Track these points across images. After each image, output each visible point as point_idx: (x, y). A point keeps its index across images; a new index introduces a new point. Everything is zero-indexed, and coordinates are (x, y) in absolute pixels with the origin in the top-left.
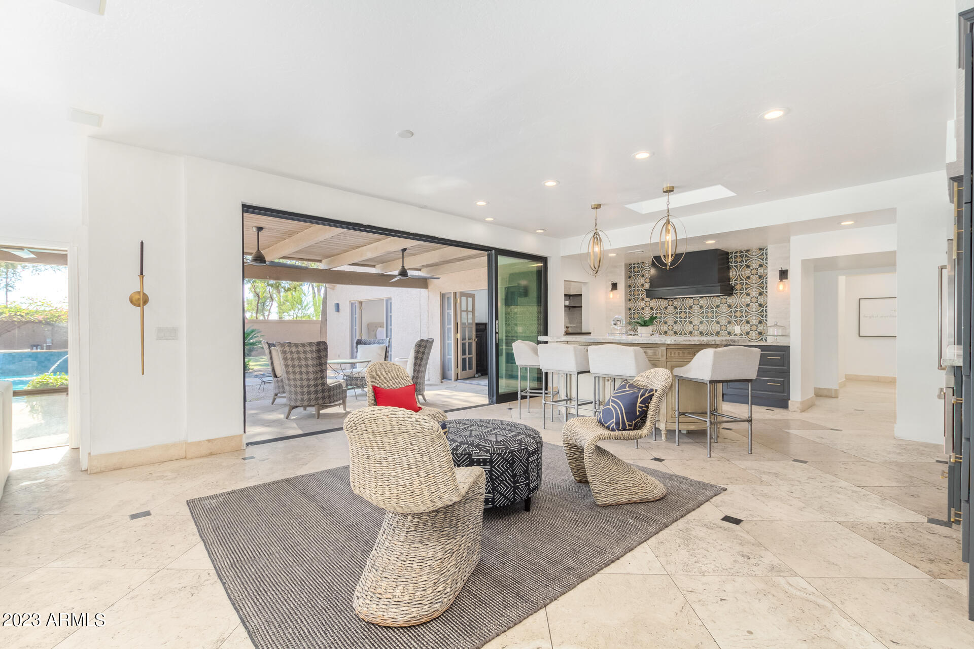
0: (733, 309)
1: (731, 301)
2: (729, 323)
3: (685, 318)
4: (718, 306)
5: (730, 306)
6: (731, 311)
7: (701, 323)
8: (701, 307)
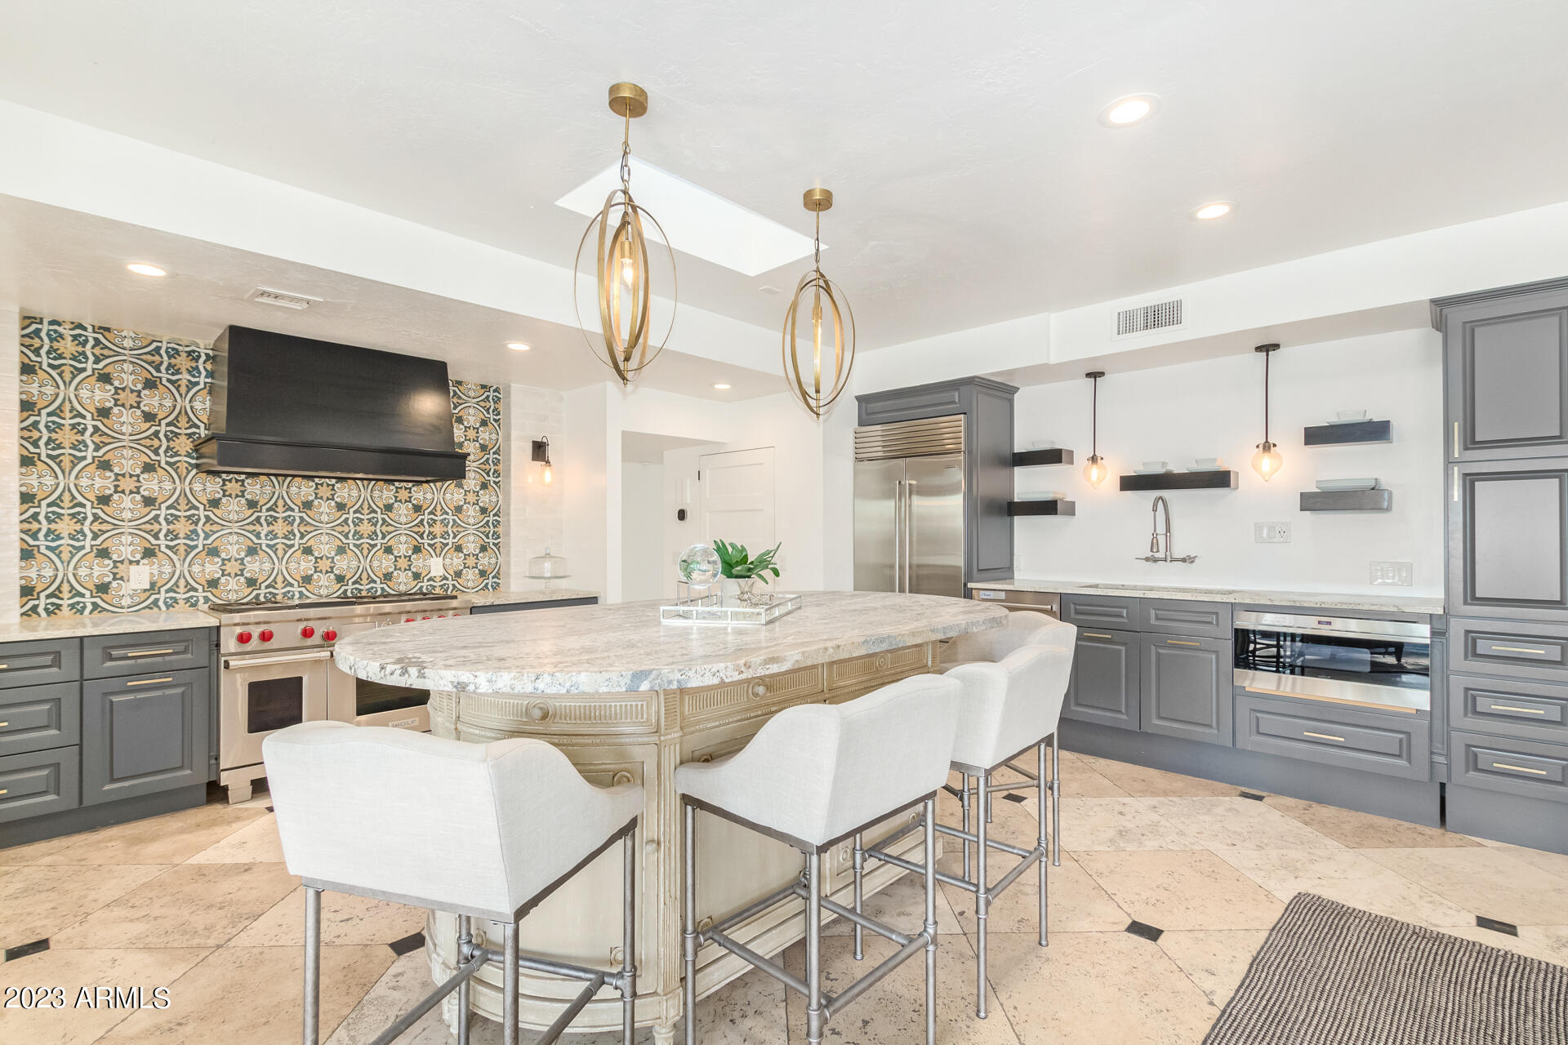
0: (426, 517)
1: (420, 495)
2: (417, 550)
3: (286, 537)
4: (389, 508)
5: (417, 509)
6: (422, 520)
7: (341, 550)
8: (341, 507)
